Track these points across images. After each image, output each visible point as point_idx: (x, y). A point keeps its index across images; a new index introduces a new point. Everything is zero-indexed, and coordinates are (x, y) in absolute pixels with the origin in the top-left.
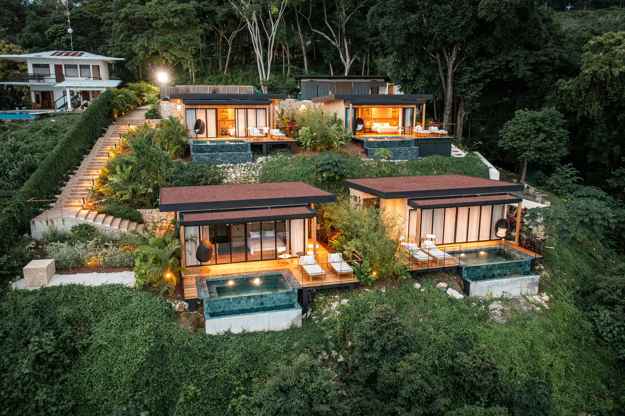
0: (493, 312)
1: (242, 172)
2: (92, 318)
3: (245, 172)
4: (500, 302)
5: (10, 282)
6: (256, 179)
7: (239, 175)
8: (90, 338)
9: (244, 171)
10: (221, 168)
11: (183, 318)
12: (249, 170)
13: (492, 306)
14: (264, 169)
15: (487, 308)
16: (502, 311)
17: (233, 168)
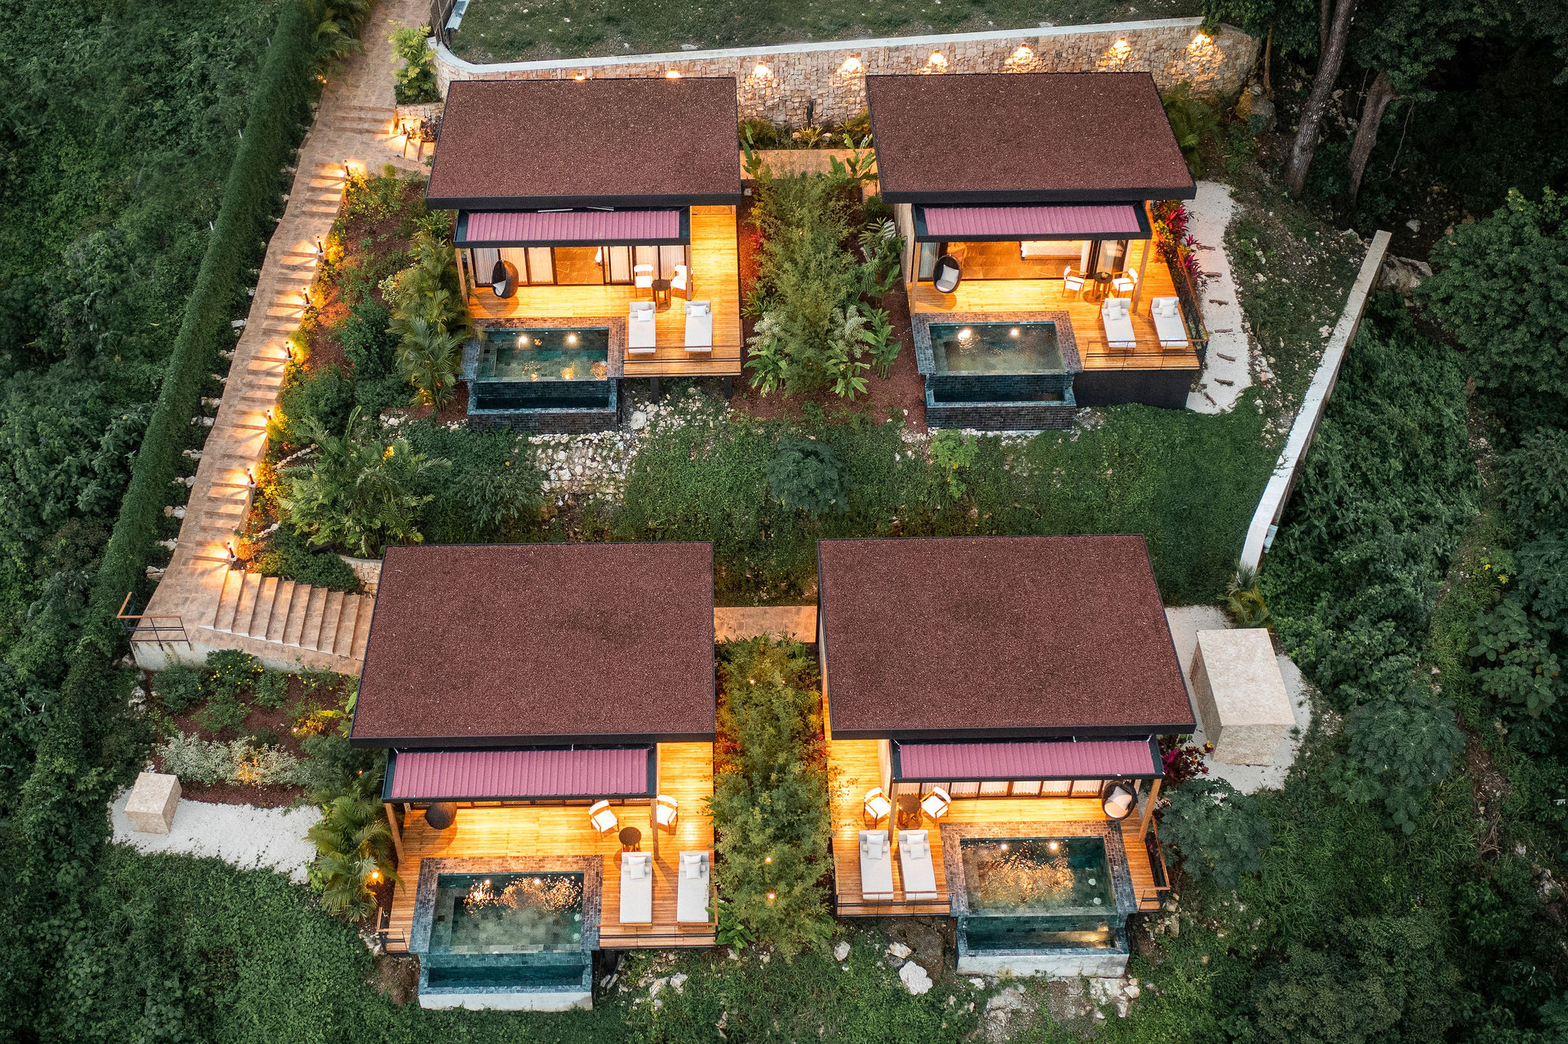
0: (992, 1014)
1: (588, 462)
2: (239, 949)
3: (595, 464)
4: (1022, 989)
5: (109, 805)
6: (617, 488)
7: (579, 470)
8: (236, 989)
9: (593, 460)
10: (537, 447)
11: (387, 971)
12: (604, 459)
13: (996, 1001)
14: (640, 462)
15: (980, 1006)
16: (1015, 1012)
17: (567, 447)
